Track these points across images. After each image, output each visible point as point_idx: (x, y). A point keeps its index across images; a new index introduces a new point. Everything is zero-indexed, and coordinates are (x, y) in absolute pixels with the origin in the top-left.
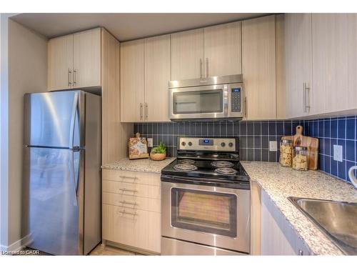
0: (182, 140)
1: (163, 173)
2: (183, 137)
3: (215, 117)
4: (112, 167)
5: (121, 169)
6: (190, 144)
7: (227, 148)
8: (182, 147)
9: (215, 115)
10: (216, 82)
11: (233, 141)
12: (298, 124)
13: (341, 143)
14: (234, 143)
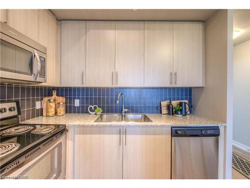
12: (55, 89)
13: (78, 98)
14: (16, 107)
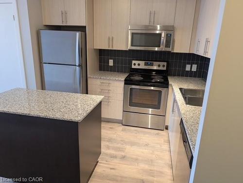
0: (134, 62)
1: (125, 80)
2: (134, 60)
3: (156, 50)
4: (95, 77)
5: (101, 78)
6: (139, 65)
7: (161, 68)
8: (133, 67)
9: (156, 49)
10: (159, 28)
11: (165, 64)
14: (166, 65)
